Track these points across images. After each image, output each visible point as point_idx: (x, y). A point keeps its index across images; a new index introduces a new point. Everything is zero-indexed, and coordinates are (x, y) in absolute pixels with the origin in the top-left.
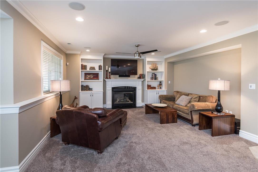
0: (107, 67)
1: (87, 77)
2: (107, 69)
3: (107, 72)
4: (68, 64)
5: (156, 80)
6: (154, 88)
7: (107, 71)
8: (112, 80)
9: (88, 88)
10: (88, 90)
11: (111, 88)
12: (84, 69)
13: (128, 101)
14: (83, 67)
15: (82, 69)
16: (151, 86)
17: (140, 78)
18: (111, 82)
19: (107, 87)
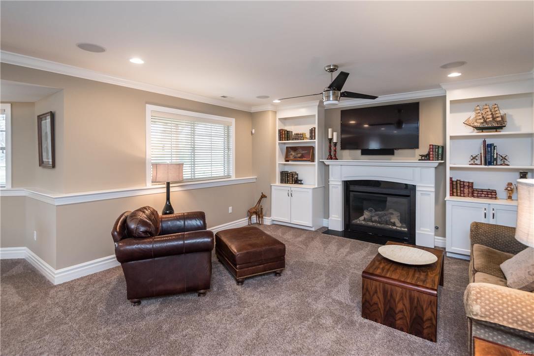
0: (330, 130)
1: (292, 154)
2: (330, 137)
3: (330, 143)
4: (253, 131)
5: (490, 166)
6: (491, 194)
7: (331, 140)
8: (341, 163)
9: (292, 178)
10: (292, 183)
11: (340, 183)
12: (284, 139)
13: (394, 224)
14: (281, 136)
15: (280, 139)
16: (472, 187)
17: (426, 157)
18: (340, 166)
19: (331, 178)
